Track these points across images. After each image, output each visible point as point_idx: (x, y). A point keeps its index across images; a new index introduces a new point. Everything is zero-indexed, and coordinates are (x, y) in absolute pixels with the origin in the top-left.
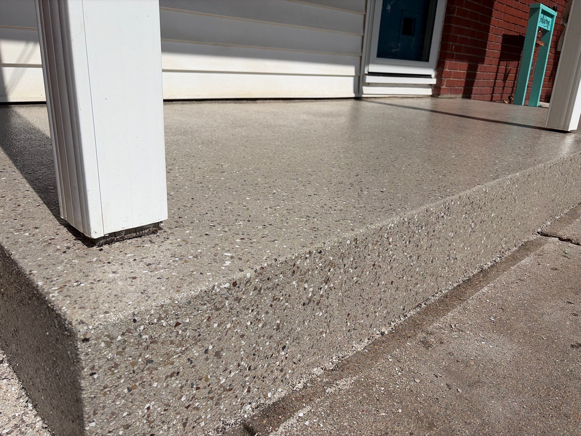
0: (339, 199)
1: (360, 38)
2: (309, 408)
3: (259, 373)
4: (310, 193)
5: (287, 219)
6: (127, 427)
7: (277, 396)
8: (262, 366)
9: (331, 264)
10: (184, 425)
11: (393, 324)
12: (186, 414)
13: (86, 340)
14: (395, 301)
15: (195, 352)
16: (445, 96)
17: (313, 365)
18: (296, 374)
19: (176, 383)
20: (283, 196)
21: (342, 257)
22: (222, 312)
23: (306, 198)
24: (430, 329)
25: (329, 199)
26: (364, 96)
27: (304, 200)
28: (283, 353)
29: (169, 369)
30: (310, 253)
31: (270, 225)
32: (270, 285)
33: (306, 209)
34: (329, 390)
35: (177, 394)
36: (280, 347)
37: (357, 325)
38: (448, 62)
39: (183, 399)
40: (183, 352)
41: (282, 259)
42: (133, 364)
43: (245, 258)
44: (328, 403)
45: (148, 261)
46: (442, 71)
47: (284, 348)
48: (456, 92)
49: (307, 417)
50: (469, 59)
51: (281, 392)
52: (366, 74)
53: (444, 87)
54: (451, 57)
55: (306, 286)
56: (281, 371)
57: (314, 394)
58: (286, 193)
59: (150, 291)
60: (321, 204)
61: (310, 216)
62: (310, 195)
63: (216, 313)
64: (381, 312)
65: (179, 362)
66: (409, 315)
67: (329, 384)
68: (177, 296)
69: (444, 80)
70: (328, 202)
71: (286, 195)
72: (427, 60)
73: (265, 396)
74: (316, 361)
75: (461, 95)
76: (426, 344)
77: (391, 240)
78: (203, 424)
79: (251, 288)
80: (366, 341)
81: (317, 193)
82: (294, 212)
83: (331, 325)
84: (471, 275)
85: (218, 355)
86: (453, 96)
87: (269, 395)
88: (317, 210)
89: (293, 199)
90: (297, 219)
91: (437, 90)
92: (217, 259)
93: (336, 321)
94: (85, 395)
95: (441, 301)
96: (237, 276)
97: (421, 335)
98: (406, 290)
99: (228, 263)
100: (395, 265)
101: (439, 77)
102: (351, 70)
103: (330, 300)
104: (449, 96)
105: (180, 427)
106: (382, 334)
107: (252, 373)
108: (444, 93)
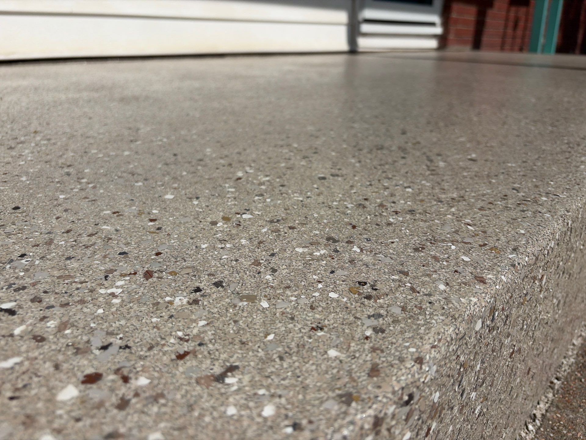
0: (394, 183)
4: (323, 173)
5: (273, 255)
16: (453, 49)
20: (261, 184)
23: (315, 186)
25: (371, 185)
26: (359, 50)
27: (311, 191)
31: (218, 284)
33: (322, 217)
46: (450, 17)
48: (464, 43)
52: (361, 22)
58: (267, 176)
60: (355, 197)
61: (337, 238)
62: (324, 178)
70: (369, 192)
71: (268, 181)
72: (431, 4)
81: (337, 172)
82: (291, 228)
88: (351, 216)
89: (283, 189)
90: (300, 250)
91: (444, 42)
101: (446, 24)
108: (451, 45)
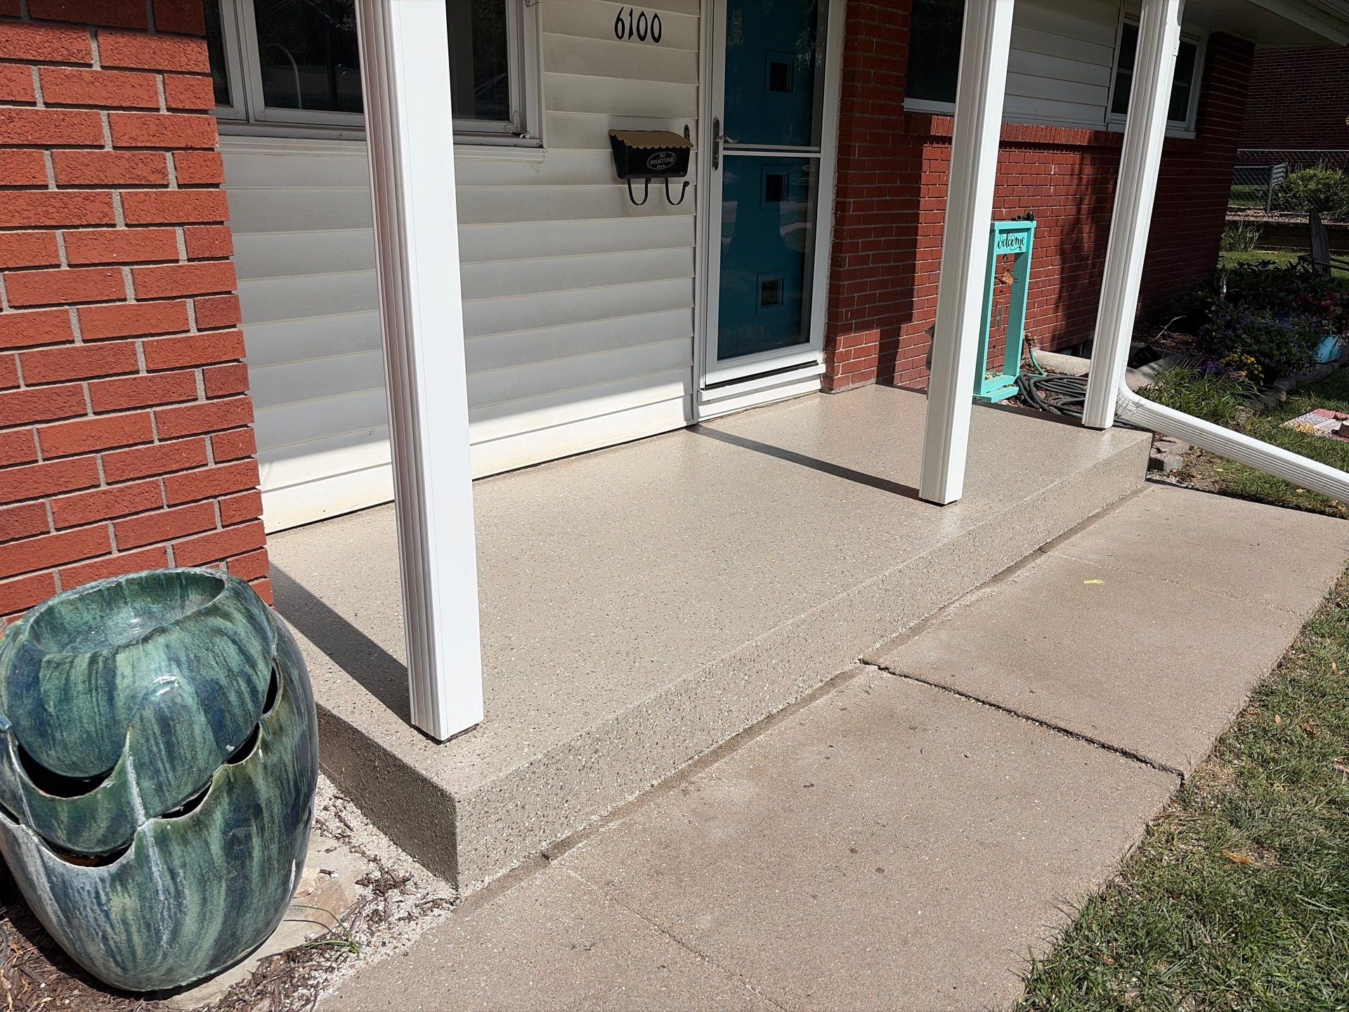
1: (690, 340)
2: (586, 841)
3: (550, 820)
6: (476, 850)
7: (564, 836)
8: (552, 813)
9: (598, 740)
10: (505, 852)
11: (663, 777)
12: (506, 844)
13: (459, 802)
14: (664, 758)
15: (510, 806)
16: (843, 389)
17: (592, 813)
18: (578, 820)
19: (500, 825)
20: (565, 677)
21: (607, 733)
22: (525, 781)
24: (693, 779)
26: (700, 420)
28: (566, 805)
29: (497, 817)
30: (581, 736)
31: (554, 712)
32: (554, 761)
34: (601, 830)
35: (501, 832)
36: (564, 801)
37: (627, 781)
38: (841, 339)
39: (504, 835)
40: (503, 806)
41: (560, 744)
42: (479, 814)
43: (537, 745)
44: (599, 838)
45: (478, 752)
46: (834, 354)
47: (567, 801)
48: (865, 377)
49: (584, 846)
50: (880, 324)
51: (567, 833)
52: (703, 389)
53: (839, 376)
54: (847, 329)
55: (580, 757)
56: (566, 817)
57: (590, 833)
59: (485, 772)
61: (585, 700)
62: (589, 674)
63: (521, 782)
64: (649, 768)
65: (502, 812)
66: (680, 768)
67: (602, 826)
68: (501, 775)
69: (839, 366)
71: (568, 675)
72: (808, 341)
73: (556, 836)
74: (593, 810)
75: (873, 380)
76: (685, 792)
77: (650, 712)
78: (515, 852)
79: (541, 764)
80: (638, 792)
83: (603, 783)
84: (755, 722)
85: (523, 807)
86: (857, 385)
87: (559, 835)
91: (828, 383)
92: (520, 748)
93: (607, 779)
94: (458, 830)
95: (714, 752)
96: (533, 758)
97: (683, 785)
98: (674, 747)
99: (526, 750)
100: (658, 729)
101: (829, 361)
102: (678, 389)
103: (600, 765)
104: (851, 386)
105: (502, 853)
106: (652, 786)
107: (546, 819)
108: (840, 386)
